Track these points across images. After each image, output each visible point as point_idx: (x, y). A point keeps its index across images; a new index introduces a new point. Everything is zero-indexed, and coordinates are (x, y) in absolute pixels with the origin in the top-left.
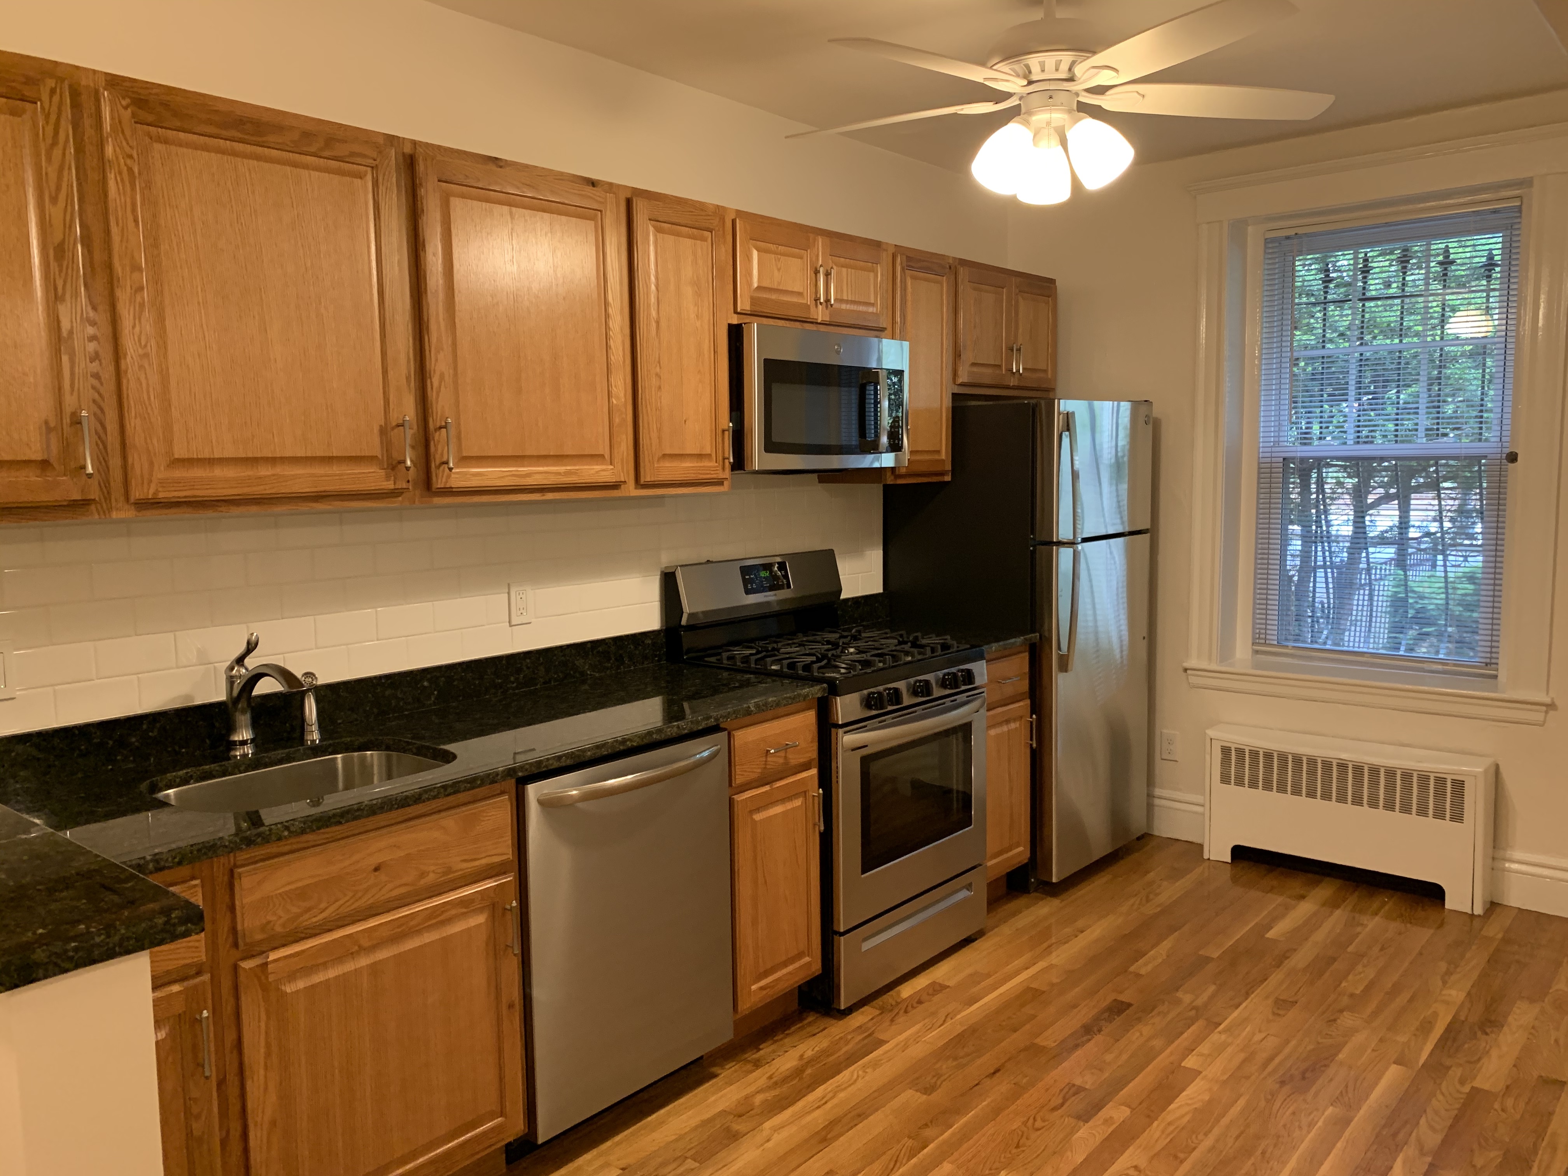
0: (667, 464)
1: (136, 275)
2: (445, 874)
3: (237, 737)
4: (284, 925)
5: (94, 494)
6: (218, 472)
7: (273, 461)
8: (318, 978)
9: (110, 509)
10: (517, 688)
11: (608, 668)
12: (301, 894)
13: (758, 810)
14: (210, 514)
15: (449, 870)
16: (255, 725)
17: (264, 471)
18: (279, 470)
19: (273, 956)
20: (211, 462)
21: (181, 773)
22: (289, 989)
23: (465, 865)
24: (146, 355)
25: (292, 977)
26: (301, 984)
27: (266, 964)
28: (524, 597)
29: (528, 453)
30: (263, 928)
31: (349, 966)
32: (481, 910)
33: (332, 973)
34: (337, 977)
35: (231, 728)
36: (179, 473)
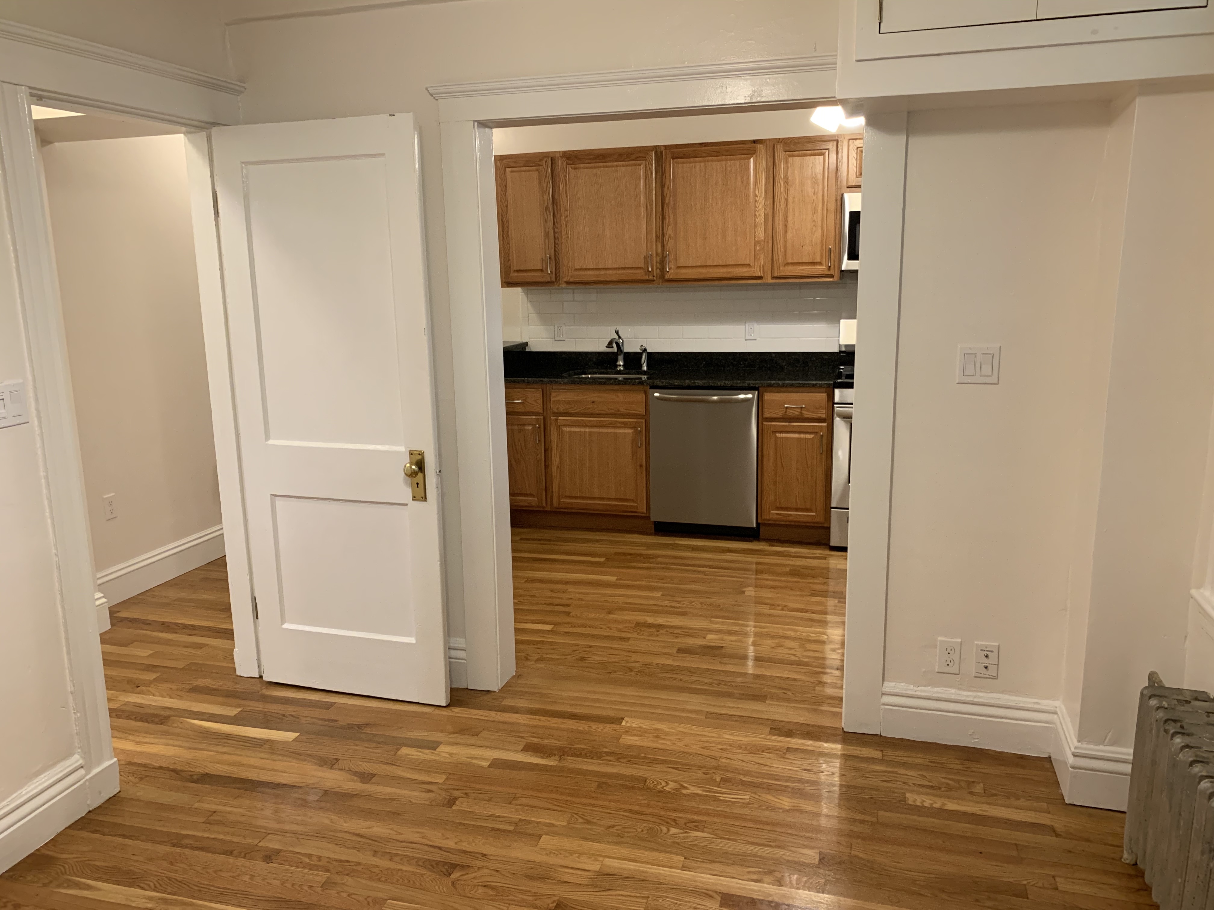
0: (790, 267)
2: (617, 411)
3: (618, 363)
4: (563, 410)
5: (554, 279)
6: (589, 272)
7: (606, 269)
8: (573, 429)
9: (560, 284)
12: (569, 403)
13: (781, 432)
14: (587, 287)
15: (619, 411)
17: (602, 272)
18: (608, 272)
19: (560, 418)
20: (586, 269)
22: (564, 429)
23: (625, 411)
25: (566, 426)
26: (568, 429)
27: (557, 419)
28: (752, 328)
29: (708, 264)
30: (558, 409)
31: (583, 430)
32: (631, 428)
33: (577, 429)
34: (579, 432)
35: (617, 360)
36: (577, 273)
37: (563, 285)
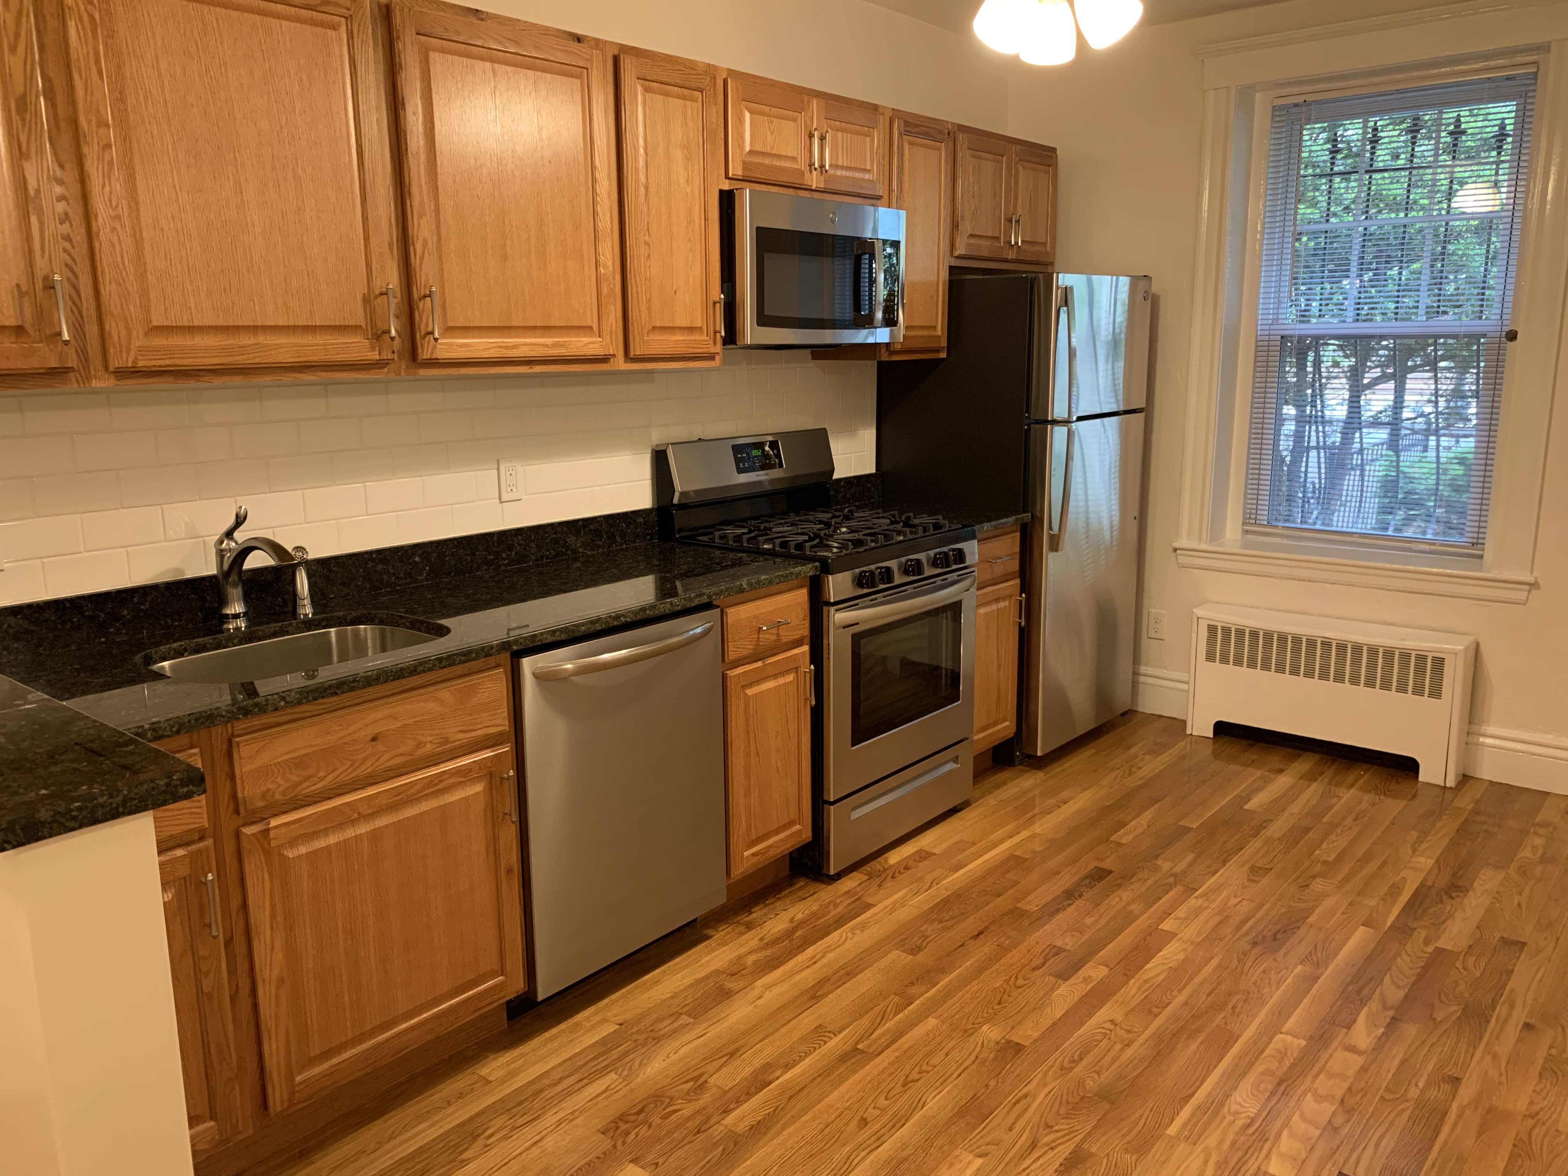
0: (657, 337)
1: (103, 131)
2: (441, 744)
3: (230, 611)
4: (283, 793)
5: (72, 361)
6: (199, 340)
7: (255, 329)
8: (320, 843)
9: (89, 379)
10: (509, 564)
11: (599, 546)
12: (300, 763)
13: (751, 685)
14: (192, 384)
15: (446, 741)
16: (247, 598)
17: (247, 340)
18: (261, 339)
19: (274, 822)
20: (191, 330)
21: (175, 645)
22: (290, 854)
23: (462, 736)
24: (118, 217)
25: (293, 842)
26: (303, 850)
27: (268, 830)
28: (513, 473)
29: (514, 324)
30: (263, 797)
31: (350, 833)
32: (479, 779)
33: (333, 839)
34: (337, 844)
35: (223, 602)
36: (158, 341)
37: (110, 382)
